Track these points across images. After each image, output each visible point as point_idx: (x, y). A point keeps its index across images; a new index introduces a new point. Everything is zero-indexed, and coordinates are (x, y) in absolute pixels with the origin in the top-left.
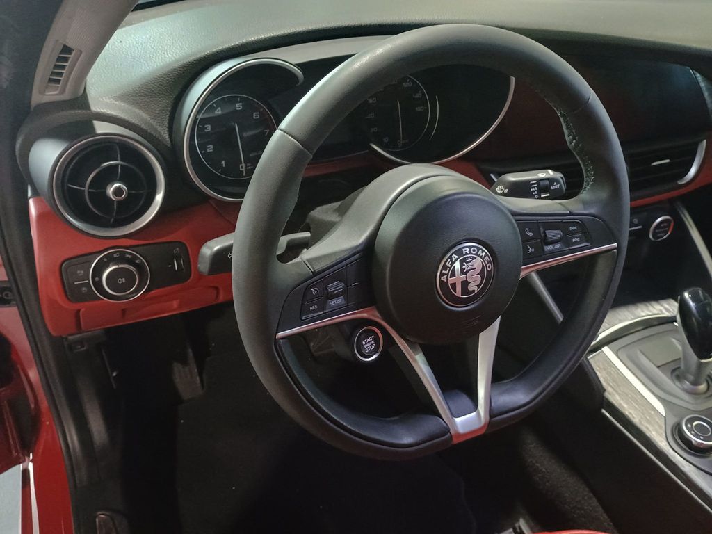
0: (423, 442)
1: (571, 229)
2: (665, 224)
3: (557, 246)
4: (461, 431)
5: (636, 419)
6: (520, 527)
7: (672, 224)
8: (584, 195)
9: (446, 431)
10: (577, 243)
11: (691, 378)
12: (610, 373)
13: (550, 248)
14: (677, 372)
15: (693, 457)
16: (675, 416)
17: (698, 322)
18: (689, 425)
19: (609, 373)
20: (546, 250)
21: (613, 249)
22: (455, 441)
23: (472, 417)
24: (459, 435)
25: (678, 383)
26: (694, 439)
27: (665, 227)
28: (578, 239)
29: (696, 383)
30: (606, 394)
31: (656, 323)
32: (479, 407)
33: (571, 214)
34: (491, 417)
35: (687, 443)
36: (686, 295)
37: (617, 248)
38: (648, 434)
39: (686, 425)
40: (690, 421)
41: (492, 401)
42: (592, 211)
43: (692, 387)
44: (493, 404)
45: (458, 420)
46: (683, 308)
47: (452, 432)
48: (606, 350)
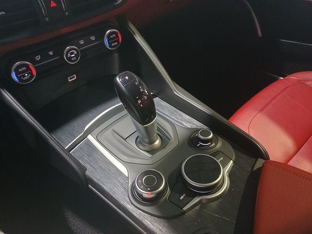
2: (114, 35)
14: (139, 139)
18: (140, 181)
27: (114, 38)
29: (151, 142)
39: (137, 181)
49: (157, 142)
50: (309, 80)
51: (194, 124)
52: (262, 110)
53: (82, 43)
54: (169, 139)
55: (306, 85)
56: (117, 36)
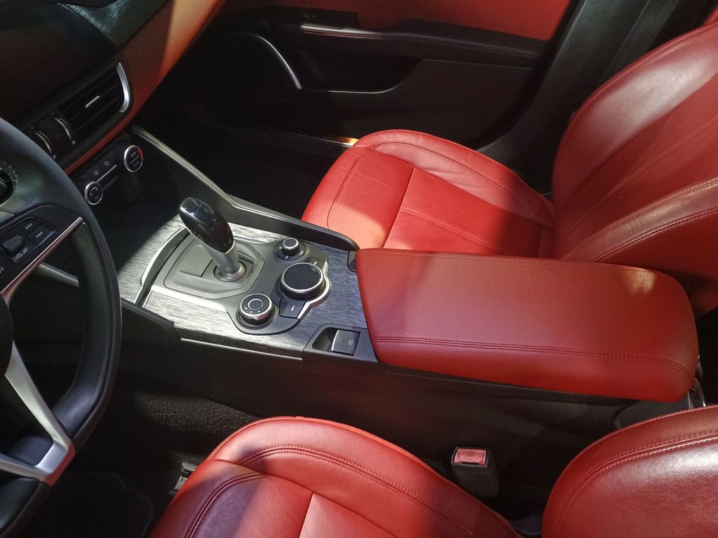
0: (19, 512)
1: (26, 228)
2: (135, 153)
3: (25, 250)
4: (49, 471)
5: (209, 329)
6: (185, 470)
7: (139, 150)
8: (19, 190)
9: (36, 483)
10: (41, 238)
11: (228, 269)
12: (169, 305)
13: (19, 256)
14: (217, 271)
15: (262, 330)
16: (234, 307)
17: (204, 226)
18: (246, 308)
19: (169, 307)
20: (16, 261)
21: (82, 223)
22: (52, 483)
23: (53, 451)
24: (50, 476)
25: (223, 279)
26: (255, 317)
27: (135, 156)
28: (41, 233)
29: (234, 271)
30: (176, 325)
31: (181, 239)
32: (54, 439)
33: (16, 215)
34: (71, 437)
35: (252, 321)
36: (183, 209)
37: (83, 221)
38: (223, 334)
39: (243, 309)
40: (245, 304)
41: (62, 422)
42: (35, 202)
43: (233, 275)
44: (65, 425)
45: (40, 466)
46: (186, 219)
47: (42, 479)
48: (154, 288)
49: (241, 270)
50: (379, 145)
51: (271, 237)
52: (335, 199)
53: (97, 174)
54: (252, 262)
55: (377, 152)
56: (138, 153)
